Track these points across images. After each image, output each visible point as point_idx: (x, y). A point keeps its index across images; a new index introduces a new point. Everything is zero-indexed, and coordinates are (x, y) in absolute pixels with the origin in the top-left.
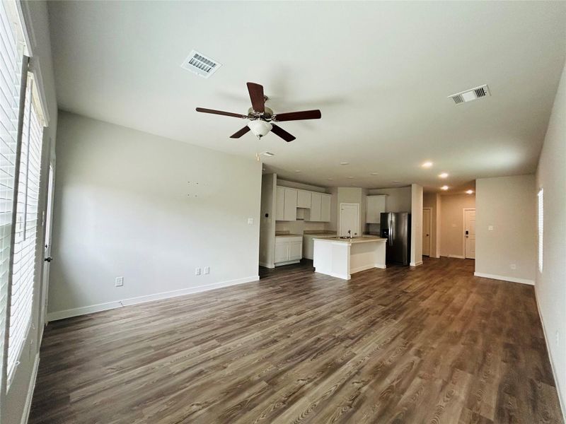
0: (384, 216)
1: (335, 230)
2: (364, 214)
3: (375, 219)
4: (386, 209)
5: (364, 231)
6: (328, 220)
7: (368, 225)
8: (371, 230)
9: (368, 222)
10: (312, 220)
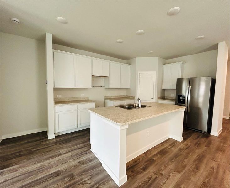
0: (179, 82)
1: (134, 96)
2: (161, 81)
3: (171, 85)
4: (182, 75)
5: (160, 95)
6: (128, 87)
7: (164, 90)
8: (167, 95)
9: (164, 88)
10: (110, 87)
